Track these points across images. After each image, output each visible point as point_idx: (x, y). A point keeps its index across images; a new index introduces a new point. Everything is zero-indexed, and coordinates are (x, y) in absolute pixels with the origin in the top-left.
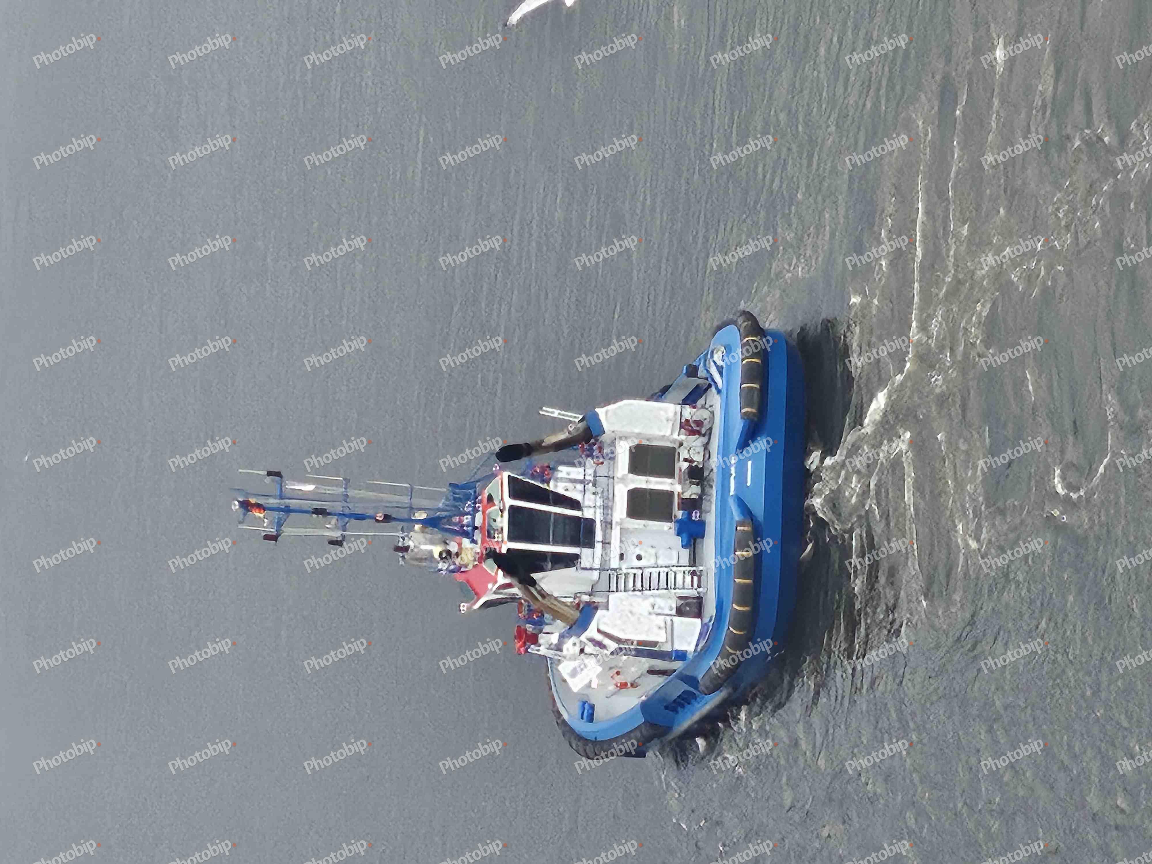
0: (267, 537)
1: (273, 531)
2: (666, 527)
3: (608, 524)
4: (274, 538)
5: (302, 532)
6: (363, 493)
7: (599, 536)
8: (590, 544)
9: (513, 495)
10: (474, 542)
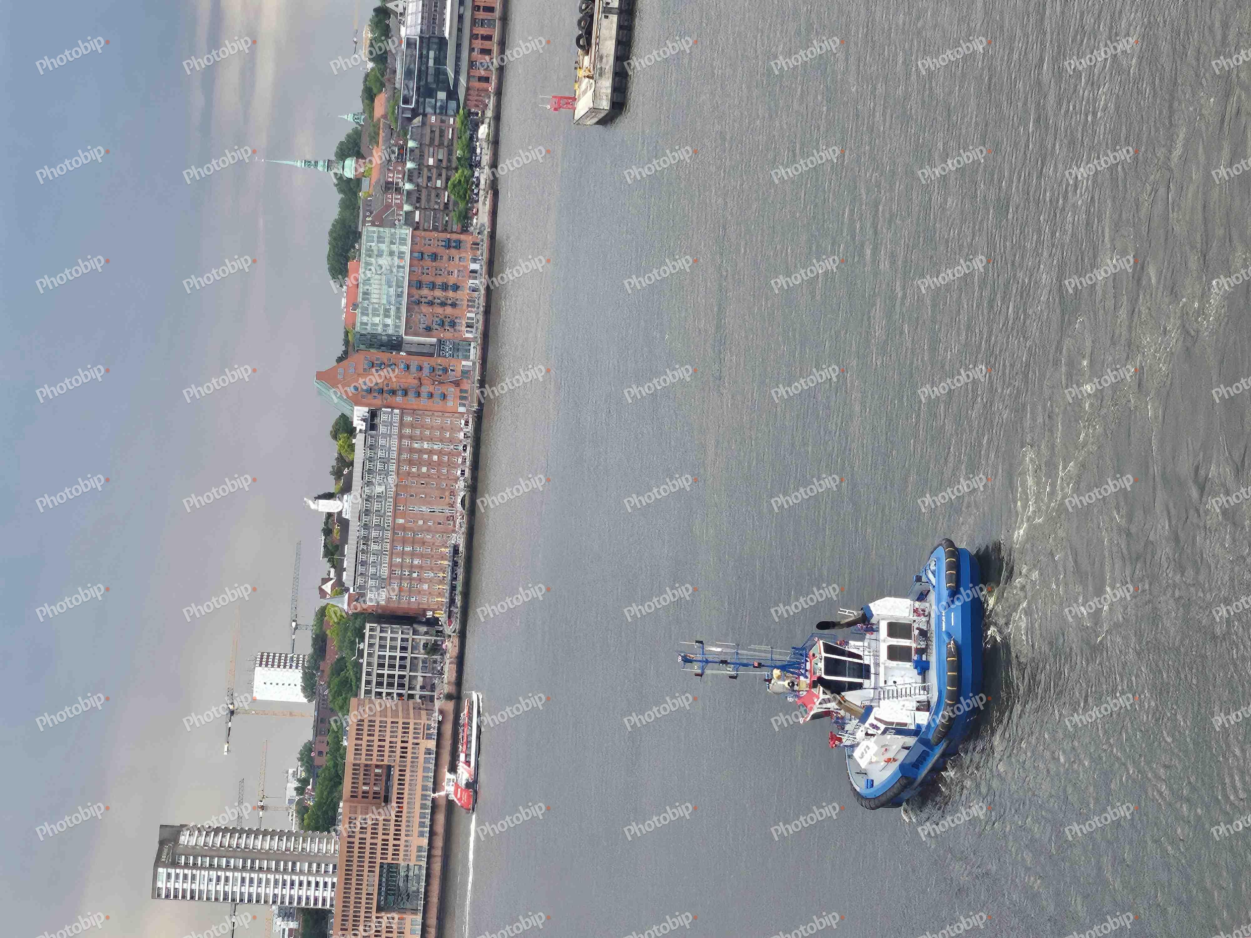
0: (697, 675)
1: (699, 671)
2: (908, 665)
3: (877, 665)
4: (701, 675)
5: (714, 672)
6: (745, 652)
7: (872, 670)
8: (868, 677)
9: (826, 651)
10: (806, 677)
